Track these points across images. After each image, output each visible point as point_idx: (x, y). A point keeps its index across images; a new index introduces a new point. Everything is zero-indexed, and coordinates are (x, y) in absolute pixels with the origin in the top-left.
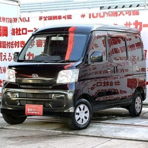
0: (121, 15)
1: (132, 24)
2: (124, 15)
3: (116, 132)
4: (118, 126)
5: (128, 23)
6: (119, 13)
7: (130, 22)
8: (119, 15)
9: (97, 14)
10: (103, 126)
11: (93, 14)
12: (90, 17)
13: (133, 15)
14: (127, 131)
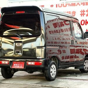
0: (78, 5)
1: (86, 11)
2: (80, 5)
3: (78, 85)
4: (79, 81)
5: (83, 10)
6: (76, 4)
7: (84, 10)
8: (77, 5)
9: (62, 4)
10: (69, 81)
11: (59, 5)
12: (57, 7)
13: (86, 5)
14: (86, 84)
